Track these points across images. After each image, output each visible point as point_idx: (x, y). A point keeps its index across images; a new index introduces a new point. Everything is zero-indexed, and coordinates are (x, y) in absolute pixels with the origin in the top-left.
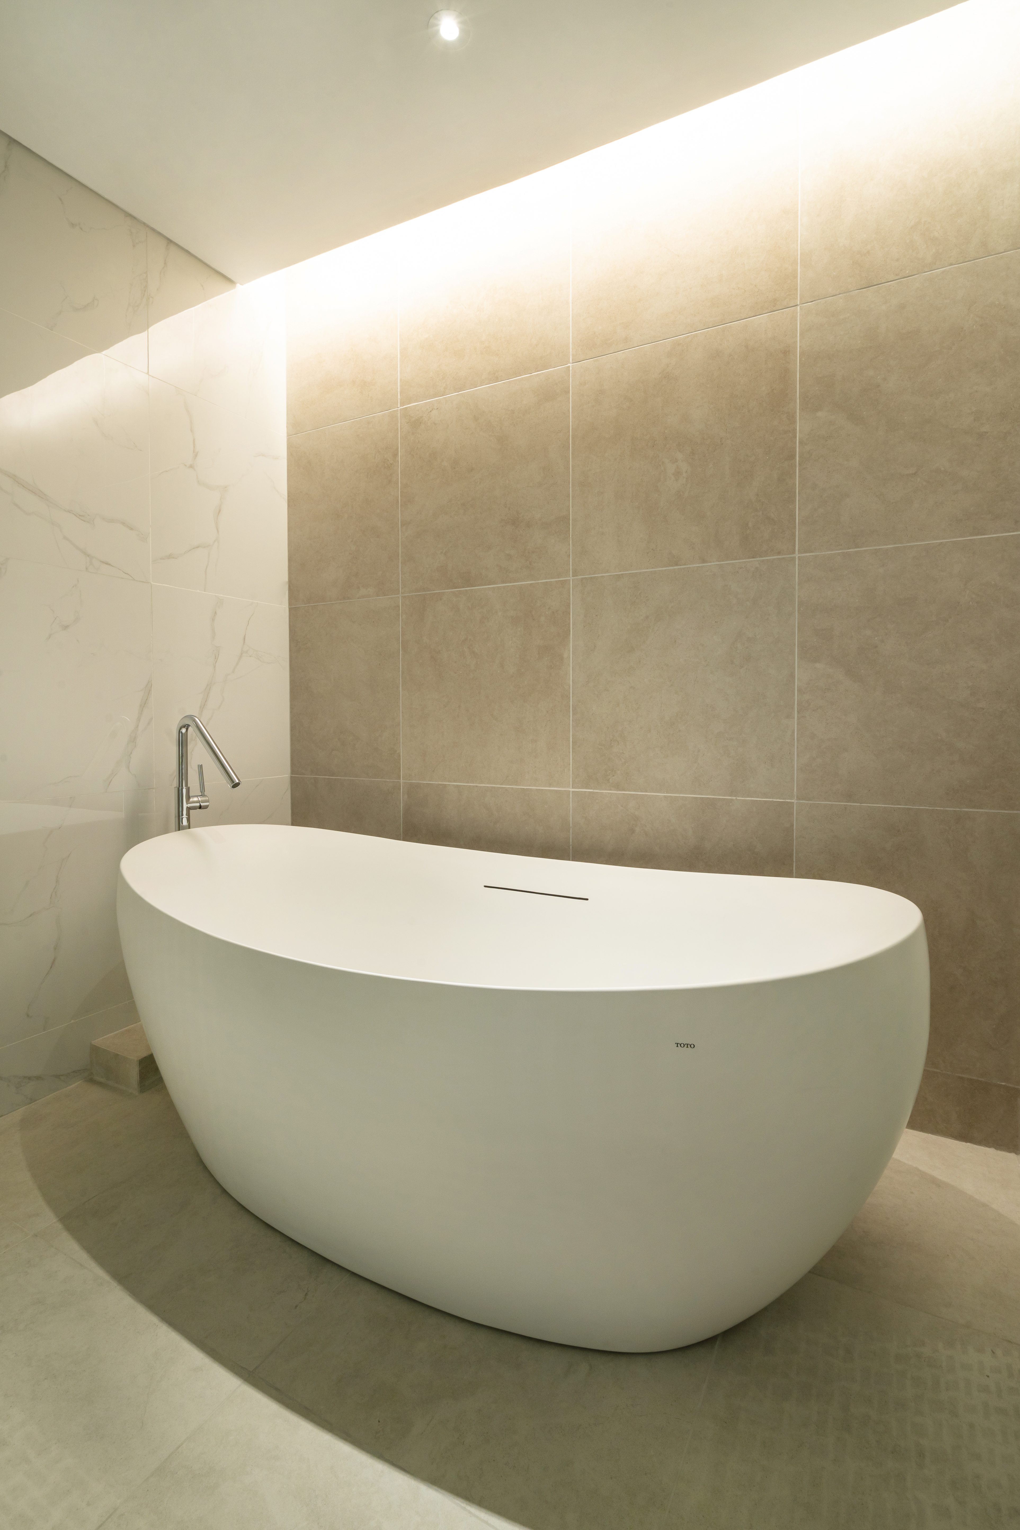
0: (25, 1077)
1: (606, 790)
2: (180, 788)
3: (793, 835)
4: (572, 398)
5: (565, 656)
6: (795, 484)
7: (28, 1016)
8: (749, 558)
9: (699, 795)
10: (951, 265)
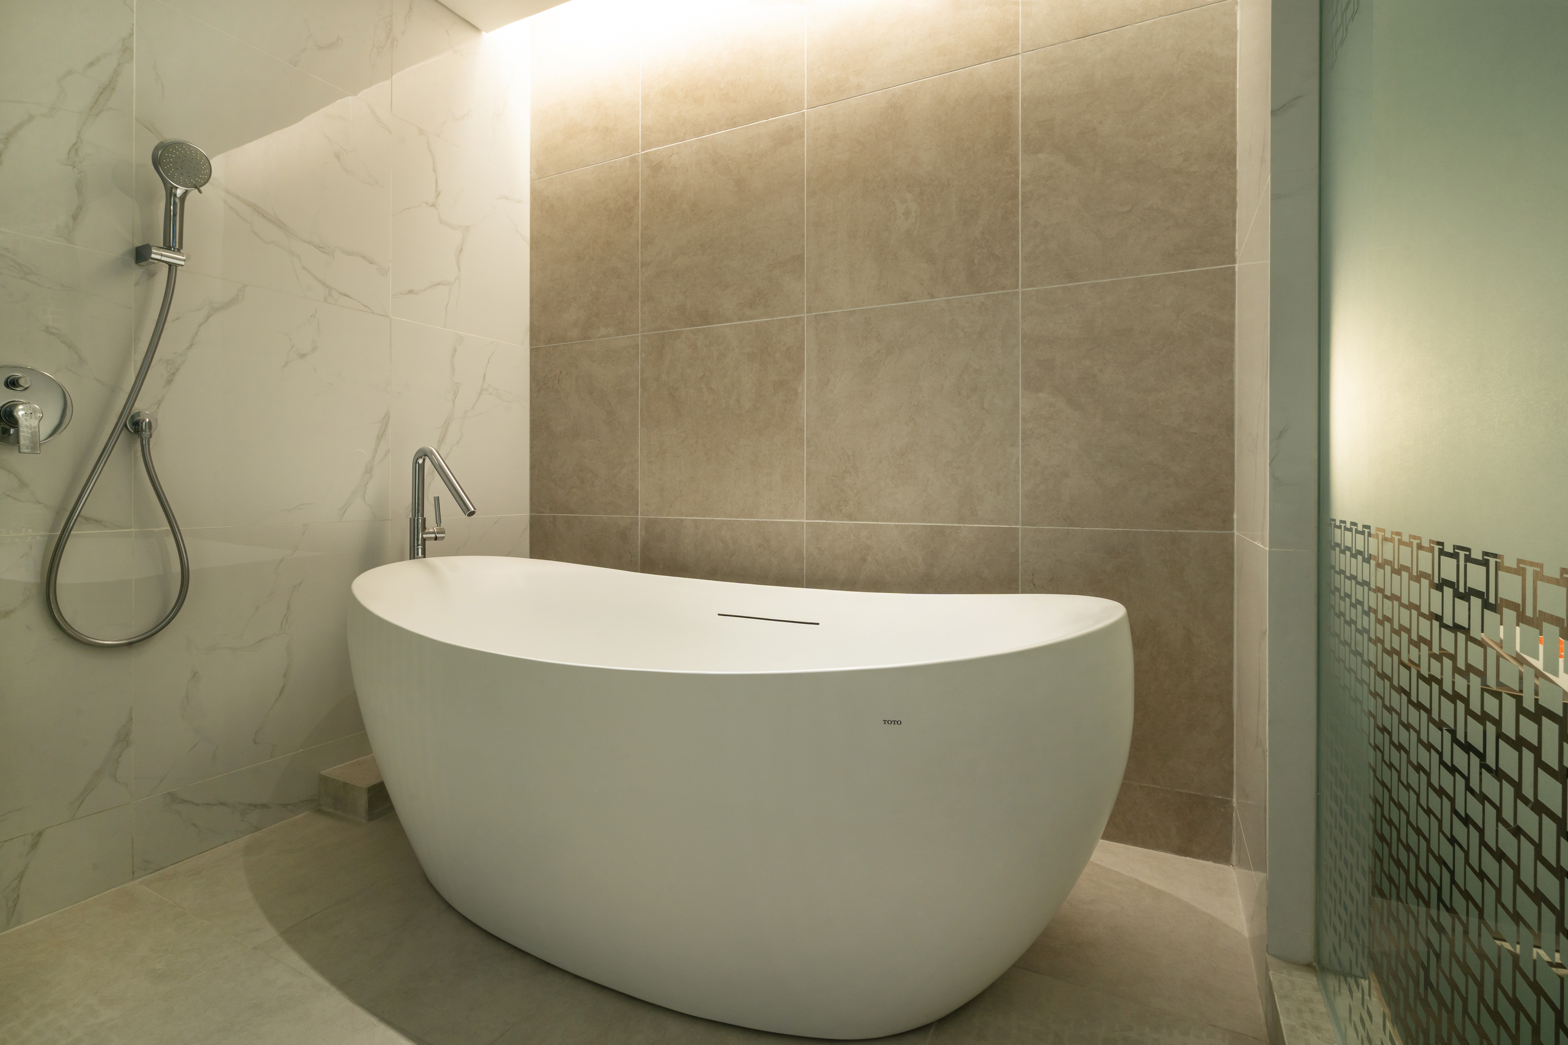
0: (250, 805)
1: (838, 520)
2: (416, 518)
3: (1019, 560)
4: (807, 142)
5: (800, 390)
6: (1017, 222)
7: (255, 742)
8: (975, 293)
9: (928, 523)
10: (1161, 16)
